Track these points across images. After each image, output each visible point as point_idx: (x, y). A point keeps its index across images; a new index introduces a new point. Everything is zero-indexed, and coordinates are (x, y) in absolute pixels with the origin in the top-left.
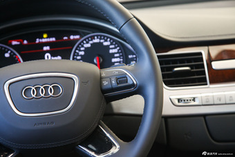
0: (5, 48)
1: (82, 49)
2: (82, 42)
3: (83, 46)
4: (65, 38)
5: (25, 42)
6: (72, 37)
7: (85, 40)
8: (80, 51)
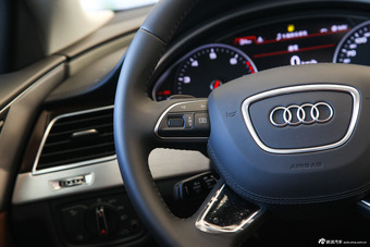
0: (231, 51)
1: (352, 46)
2: (353, 35)
3: (353, 42)
4: (323, 30)
5: (260, 40)
6: (334, 28)
7: (357, 31)
8: (349, 49)
